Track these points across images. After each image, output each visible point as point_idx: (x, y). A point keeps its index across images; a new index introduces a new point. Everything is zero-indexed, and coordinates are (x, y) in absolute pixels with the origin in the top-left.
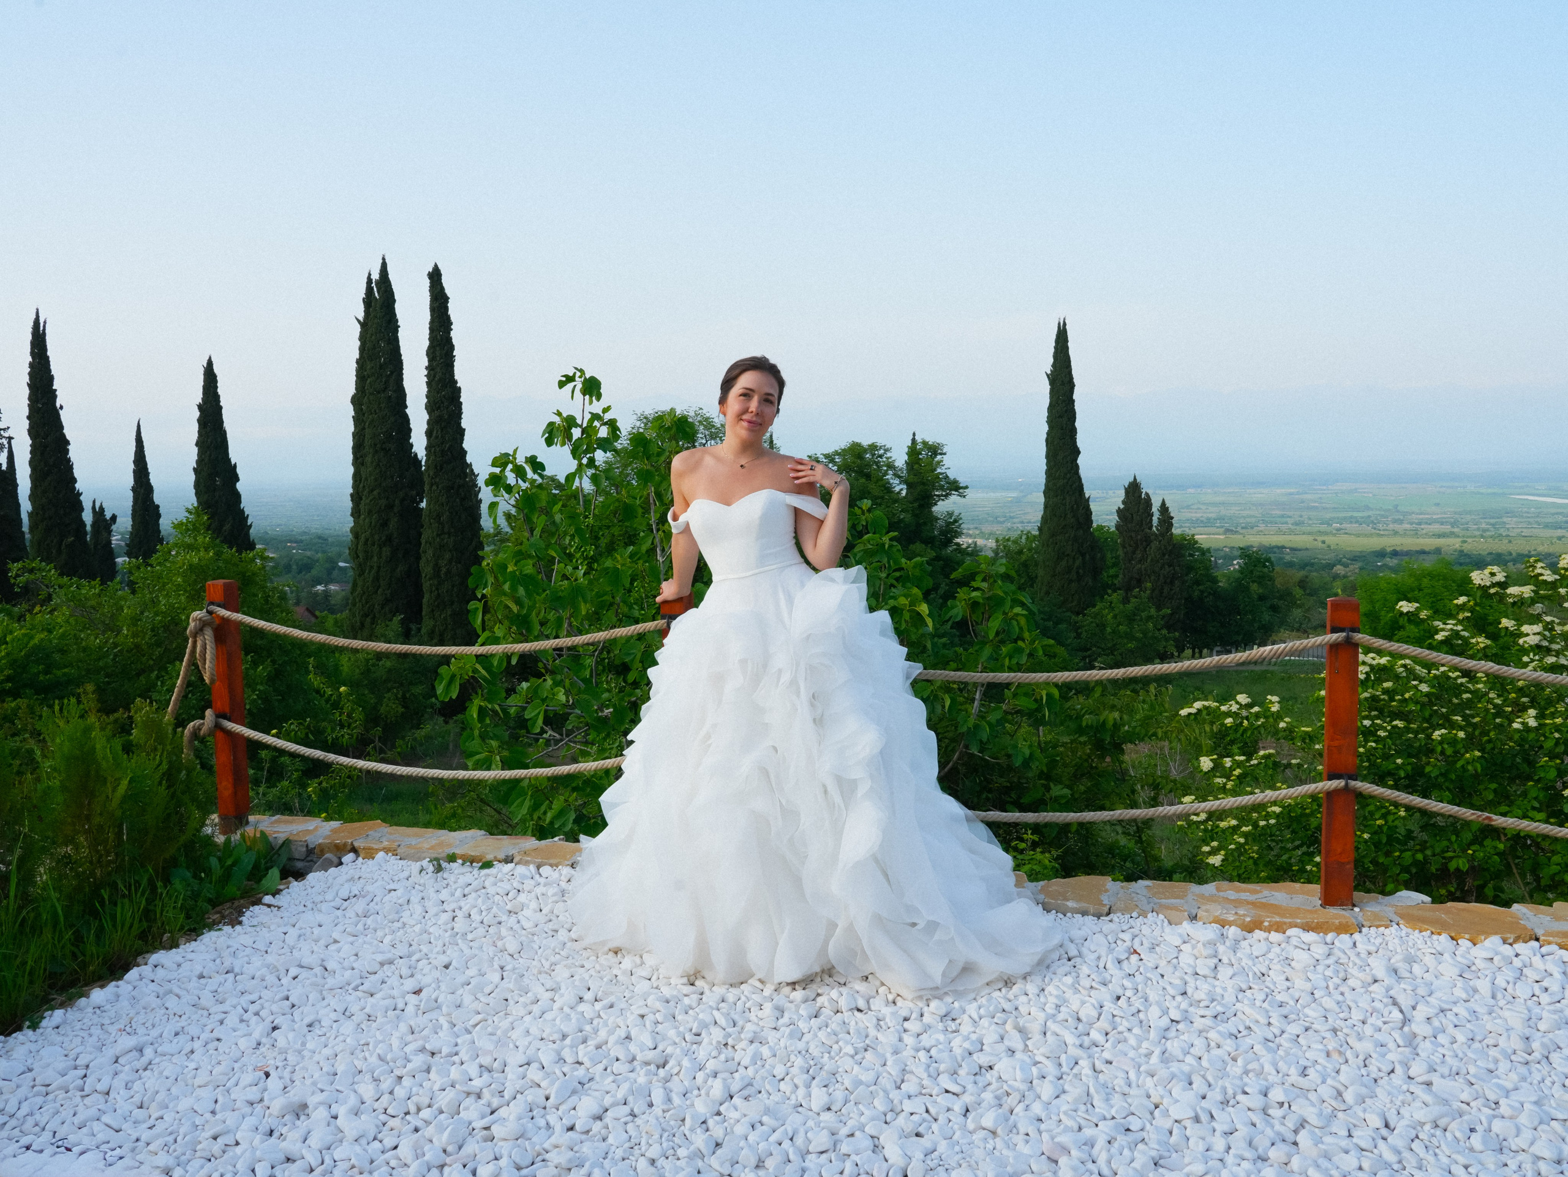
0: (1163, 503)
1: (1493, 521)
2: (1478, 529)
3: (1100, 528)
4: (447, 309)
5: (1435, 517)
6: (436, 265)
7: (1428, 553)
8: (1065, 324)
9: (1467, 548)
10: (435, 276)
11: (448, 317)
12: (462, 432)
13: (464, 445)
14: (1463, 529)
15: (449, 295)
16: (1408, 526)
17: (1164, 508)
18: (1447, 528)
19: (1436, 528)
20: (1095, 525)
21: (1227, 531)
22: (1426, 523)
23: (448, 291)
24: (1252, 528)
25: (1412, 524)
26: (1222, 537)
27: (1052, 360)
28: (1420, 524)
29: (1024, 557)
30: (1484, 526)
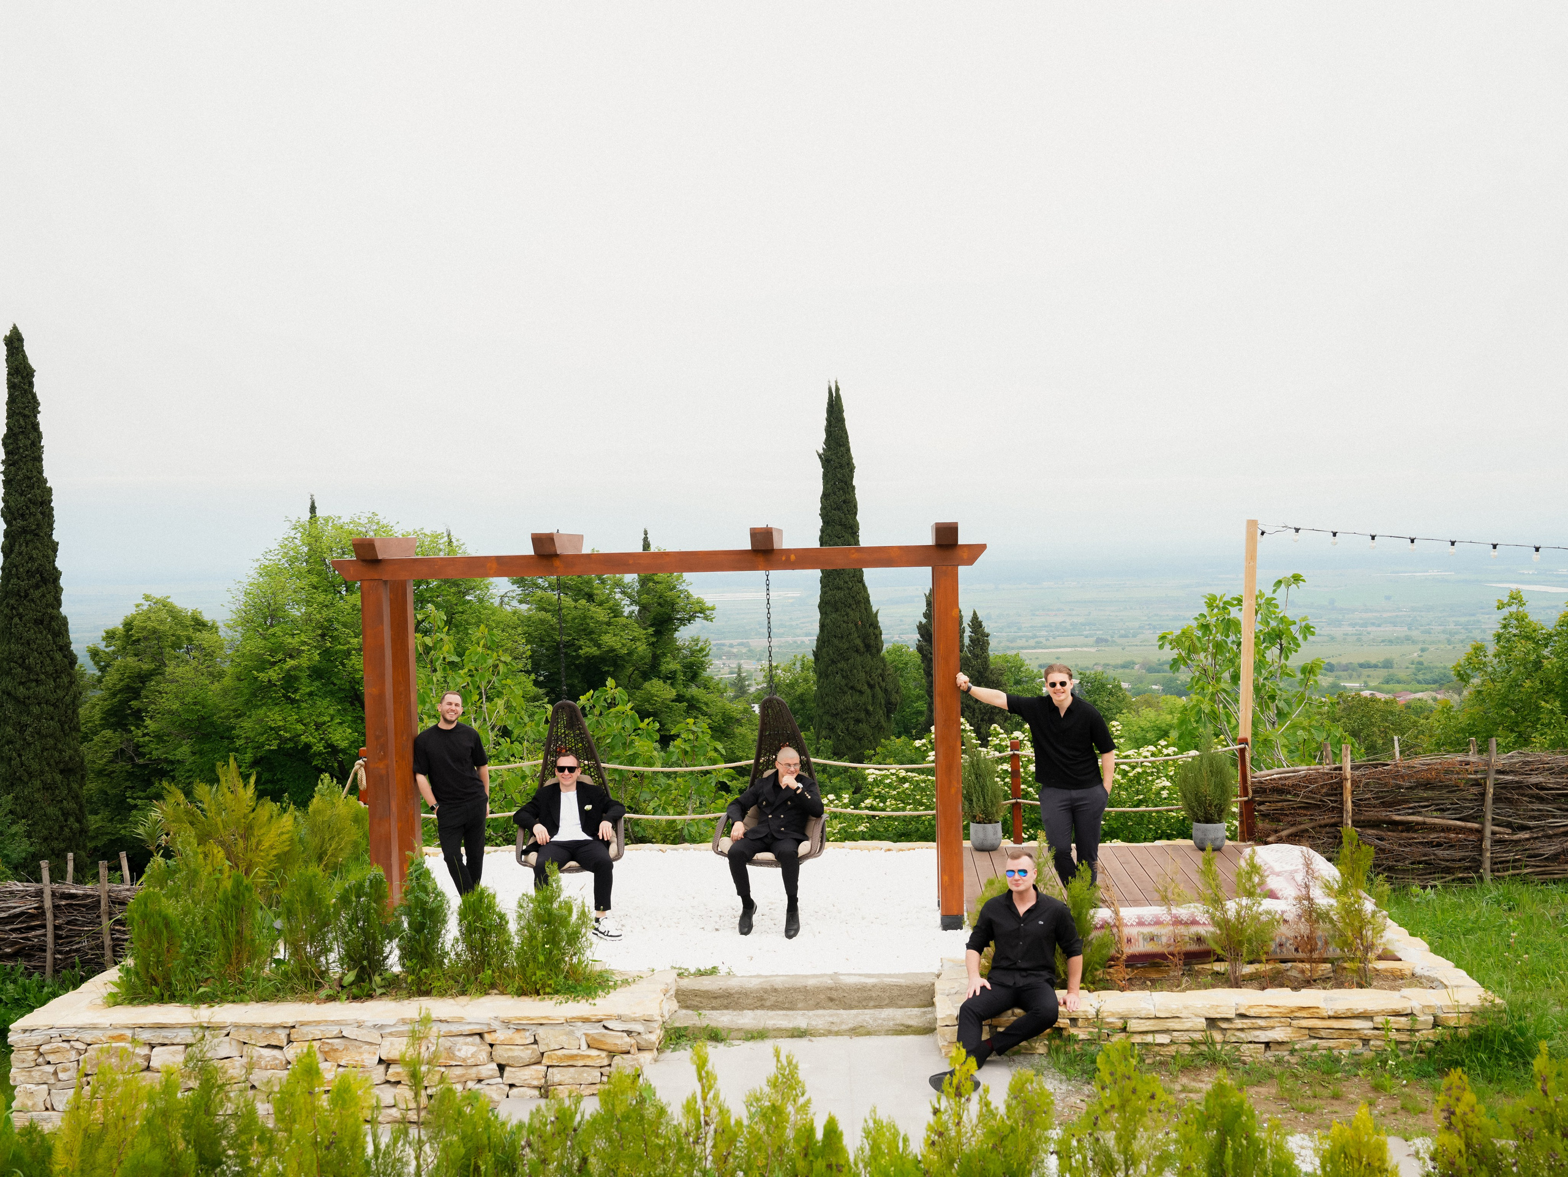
0: (975, 617)
1: (1463, 619)
2: (1444, 632)
3: (898, 650)
4: (31, 384)
5: (1385, 615)
6: (15, 328)
7: (1376, 666)
8: (837, 389)
9: (1427, 658)
10: (14, 342)
11: (34, 396)
12: (54, 547)
13: (57, 564)
14: (1423, 632)
15: (34, 366)
16: (1350, 630)
17: (976, 624)
18: (1401, 631)
19: (1387, 631)
20: (886, 647)
21: (1099, 641)
22: (1373, 624)
23: (33, 361)
24: (1134, 636)
25: (1353, 625)
26: (1093, 650)
27: (824, 436)
28: (1365, 625)
29: (799, 691)
30: (1452, 626)
